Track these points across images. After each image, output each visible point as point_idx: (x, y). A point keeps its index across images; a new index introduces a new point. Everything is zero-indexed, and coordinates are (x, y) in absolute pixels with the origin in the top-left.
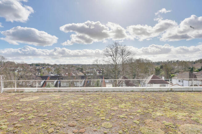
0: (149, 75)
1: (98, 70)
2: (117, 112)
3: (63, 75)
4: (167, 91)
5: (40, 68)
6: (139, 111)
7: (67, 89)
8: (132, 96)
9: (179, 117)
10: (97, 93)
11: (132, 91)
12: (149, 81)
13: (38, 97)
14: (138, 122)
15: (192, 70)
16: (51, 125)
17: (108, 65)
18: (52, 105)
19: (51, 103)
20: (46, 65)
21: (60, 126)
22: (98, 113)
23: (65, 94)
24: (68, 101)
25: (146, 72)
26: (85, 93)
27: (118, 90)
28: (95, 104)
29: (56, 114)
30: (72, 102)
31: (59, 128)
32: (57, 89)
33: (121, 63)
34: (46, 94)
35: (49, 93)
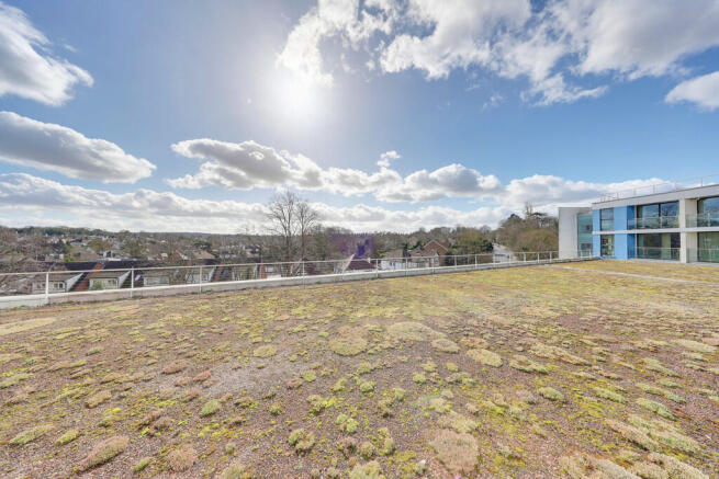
0: (348, 256)
1: (250, 247)
2: (288, 323)
3: (150, 259)
4: (373, 279)
5: (64, 241)
6: (329, 315)
7: (163, 290)
8: (319, 291)
9: (388, 315)
10: (245, 292)
11: (319, 283)
12: (347, 265)
13: (49, 320)
14: (326, 334)
15: (406, 247)
16: (102, 383)
17: (273, 237)
18: (106, 334)
19: (103, 330)
20: (92, 233)
21: (136, 381)
22: (247, 331)
23: (153, 303)
24: (164, 316)
25: (343, 250)
26: (215, 295)
27: (292, 283)
28: (239, 315)
29: (122, 353)
30: (178, 317)
31: (129, 385)
32: (129, 292)
33: (300, 234)
34: (85, 307)
35: (98, 305)
